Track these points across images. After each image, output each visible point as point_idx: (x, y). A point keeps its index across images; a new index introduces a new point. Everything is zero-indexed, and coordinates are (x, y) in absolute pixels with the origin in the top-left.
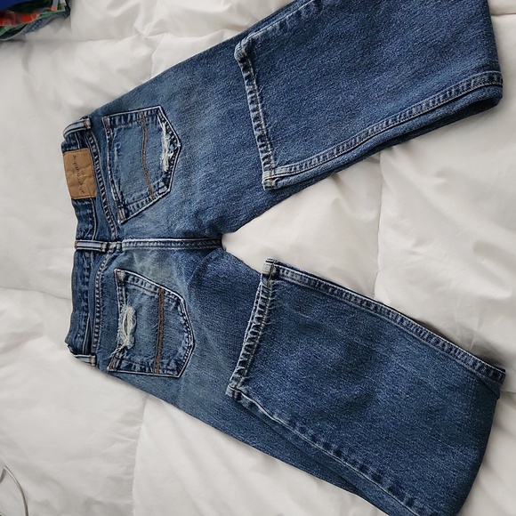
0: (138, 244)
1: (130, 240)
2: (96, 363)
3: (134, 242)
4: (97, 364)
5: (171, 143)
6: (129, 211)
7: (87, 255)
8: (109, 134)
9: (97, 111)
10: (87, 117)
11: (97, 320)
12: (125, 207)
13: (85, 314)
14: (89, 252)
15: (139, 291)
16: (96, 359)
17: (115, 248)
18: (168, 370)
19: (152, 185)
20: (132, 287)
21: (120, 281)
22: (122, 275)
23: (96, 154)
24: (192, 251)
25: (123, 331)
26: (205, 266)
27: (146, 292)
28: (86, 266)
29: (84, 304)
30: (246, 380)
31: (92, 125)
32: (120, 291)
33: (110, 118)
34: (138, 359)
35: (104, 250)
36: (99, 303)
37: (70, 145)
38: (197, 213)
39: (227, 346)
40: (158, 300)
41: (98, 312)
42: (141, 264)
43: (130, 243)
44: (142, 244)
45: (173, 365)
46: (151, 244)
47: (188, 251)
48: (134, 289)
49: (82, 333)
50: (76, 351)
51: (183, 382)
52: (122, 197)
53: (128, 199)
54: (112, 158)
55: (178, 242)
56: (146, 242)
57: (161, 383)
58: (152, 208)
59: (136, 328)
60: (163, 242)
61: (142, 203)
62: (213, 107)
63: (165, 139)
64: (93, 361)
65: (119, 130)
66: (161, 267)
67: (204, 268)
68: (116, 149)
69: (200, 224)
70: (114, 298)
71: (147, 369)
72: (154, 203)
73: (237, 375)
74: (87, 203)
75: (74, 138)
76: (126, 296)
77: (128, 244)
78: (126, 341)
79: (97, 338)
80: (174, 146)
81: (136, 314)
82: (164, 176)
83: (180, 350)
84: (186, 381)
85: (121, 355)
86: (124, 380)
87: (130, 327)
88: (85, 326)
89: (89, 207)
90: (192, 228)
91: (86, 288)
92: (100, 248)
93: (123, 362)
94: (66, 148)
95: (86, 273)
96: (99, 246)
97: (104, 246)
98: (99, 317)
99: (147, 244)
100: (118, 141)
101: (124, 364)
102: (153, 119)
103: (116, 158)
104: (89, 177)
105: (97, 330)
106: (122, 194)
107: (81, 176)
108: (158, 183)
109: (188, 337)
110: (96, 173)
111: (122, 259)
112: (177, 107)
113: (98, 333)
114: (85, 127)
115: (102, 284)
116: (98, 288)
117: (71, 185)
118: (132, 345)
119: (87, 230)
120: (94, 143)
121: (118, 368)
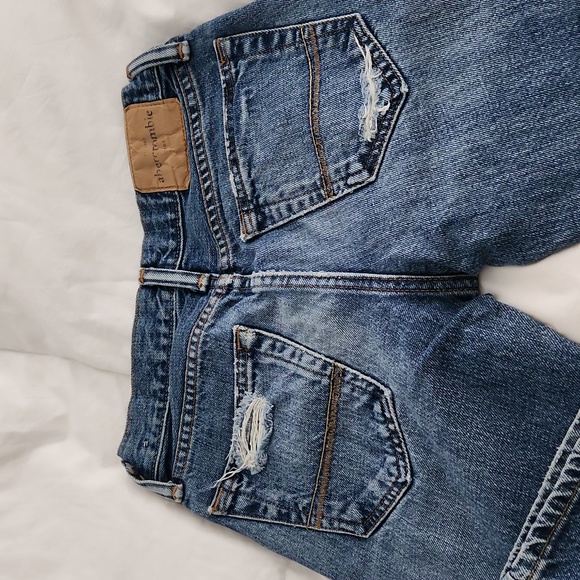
0: (293, 282)
1: (273, 273)
2: (183, 499)
3: (282, 278)
4: (185, 501)
5: (384, 85)
6: (265, 217)
7: (166, 295)
8: (225, 73)
9: (202, 29)
10: (181, 39)
11: (188, 418)
12: (258, 209)
13: (158, 404)
14: (170, 290)
15: (285, 370)
16: (184, 489)
17: (230, 286)
18: (341, 521)
19: (331, 168)
20: (268, 360)
21: (244, 349)
22: (249, 337)
23: (193, 110)
24: (421, 299)
25: (243, 440)
26: (457, 330)
27: (300, 372)
28: (162, 315)
29: (157, 385)
30: (549, 566)
31: (191, 55)
32: (240, 367)
33: (232, 41)
34: (274, 495)
35: (203, 289)
36: (192, 387)
37: (141, 92)
38: (449, 225)
39: (499, 492)
40: (327, 389)
41: (190, 403)
42: (295, 319)
43: (273, 278)
44: (301, 282)
45: (353, 512)
46: (323, 282)
47: (411, 299)
48: (273, 365)
49: (153, 440)
50: (140, 472)
51: (376, 548)
52: (254, 191)
53: (269, 195)
54: (234, 117)
55: (388, 281)
56: (311, 278)
57: (323, 543)
58: (325, 212)
59: (271, 438)
60: (351, 279)
61: (301, 204)
62: (485, 13)
63: (370, 77)
64: (178, 494)
65: (251, 64)
66: (341, 326)
67: (455, 336)
68: (243, 99)
69: (452, 247)
70: (226, 379)
71: (293, 516)
72: (331, 203)
73: (530, 557)
74: (167, 200)
75: (151, 79)
76: (254, 376)
77: (268, 281)
78: (249, 459)
79: (185, 450)
80: (392, 91)
81: (273, 411)
82: (363, 150)
83: (373, 486)
84: (386, 547)
85: (235, 486)
86: (243, 532)
87: (259, 435)
88: (159, 427)
89: (171, 207)
90: (434, 255)
91: (162, 356)
92: (196, 285)
93: (241, 499)
94: (131, 97)
95: (163, 329)
96: (193, 280)
97: (204, 281)
98: (190, 412)
99: (313, 282)
100: (248, 83)
101: (242, 502)
102: (336, 40)
103: (244, 115)
104: (177, 152)
105: (185, 437)
106: (253, 184)
107: (161, 150)
108: (348, 166)
109: (396, 464)
110: (192, 146)
111: (249, 307)
112: (401, 13)
113: (186, 441)
114: (178, 56)
115: (204, 353)
116: (194, 360)
117: (137, 167)
118: (259, 468)
119: (164, 251)
120: (192, 89)
121: (231, 509)
